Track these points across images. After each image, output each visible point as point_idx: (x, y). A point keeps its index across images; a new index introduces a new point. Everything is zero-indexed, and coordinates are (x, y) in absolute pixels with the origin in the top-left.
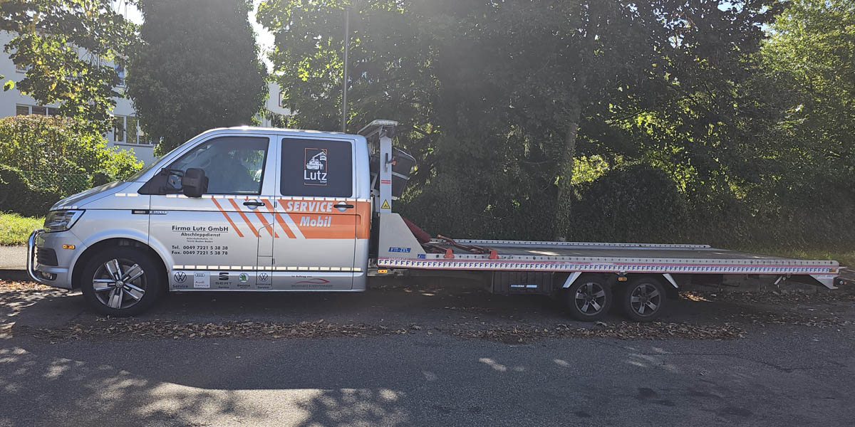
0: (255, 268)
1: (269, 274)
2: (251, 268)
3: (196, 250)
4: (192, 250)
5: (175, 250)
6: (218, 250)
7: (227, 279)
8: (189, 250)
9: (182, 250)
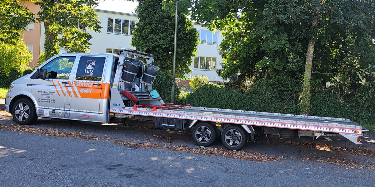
0: (64, 109)
1: (69, 112)
2: (62, 109)
3: (45, 100)
4: (44, 100)
5: (39, 100)
6: (52, 101)
7: (55, 113)
8: (43, 100)
9: (40, 100)
